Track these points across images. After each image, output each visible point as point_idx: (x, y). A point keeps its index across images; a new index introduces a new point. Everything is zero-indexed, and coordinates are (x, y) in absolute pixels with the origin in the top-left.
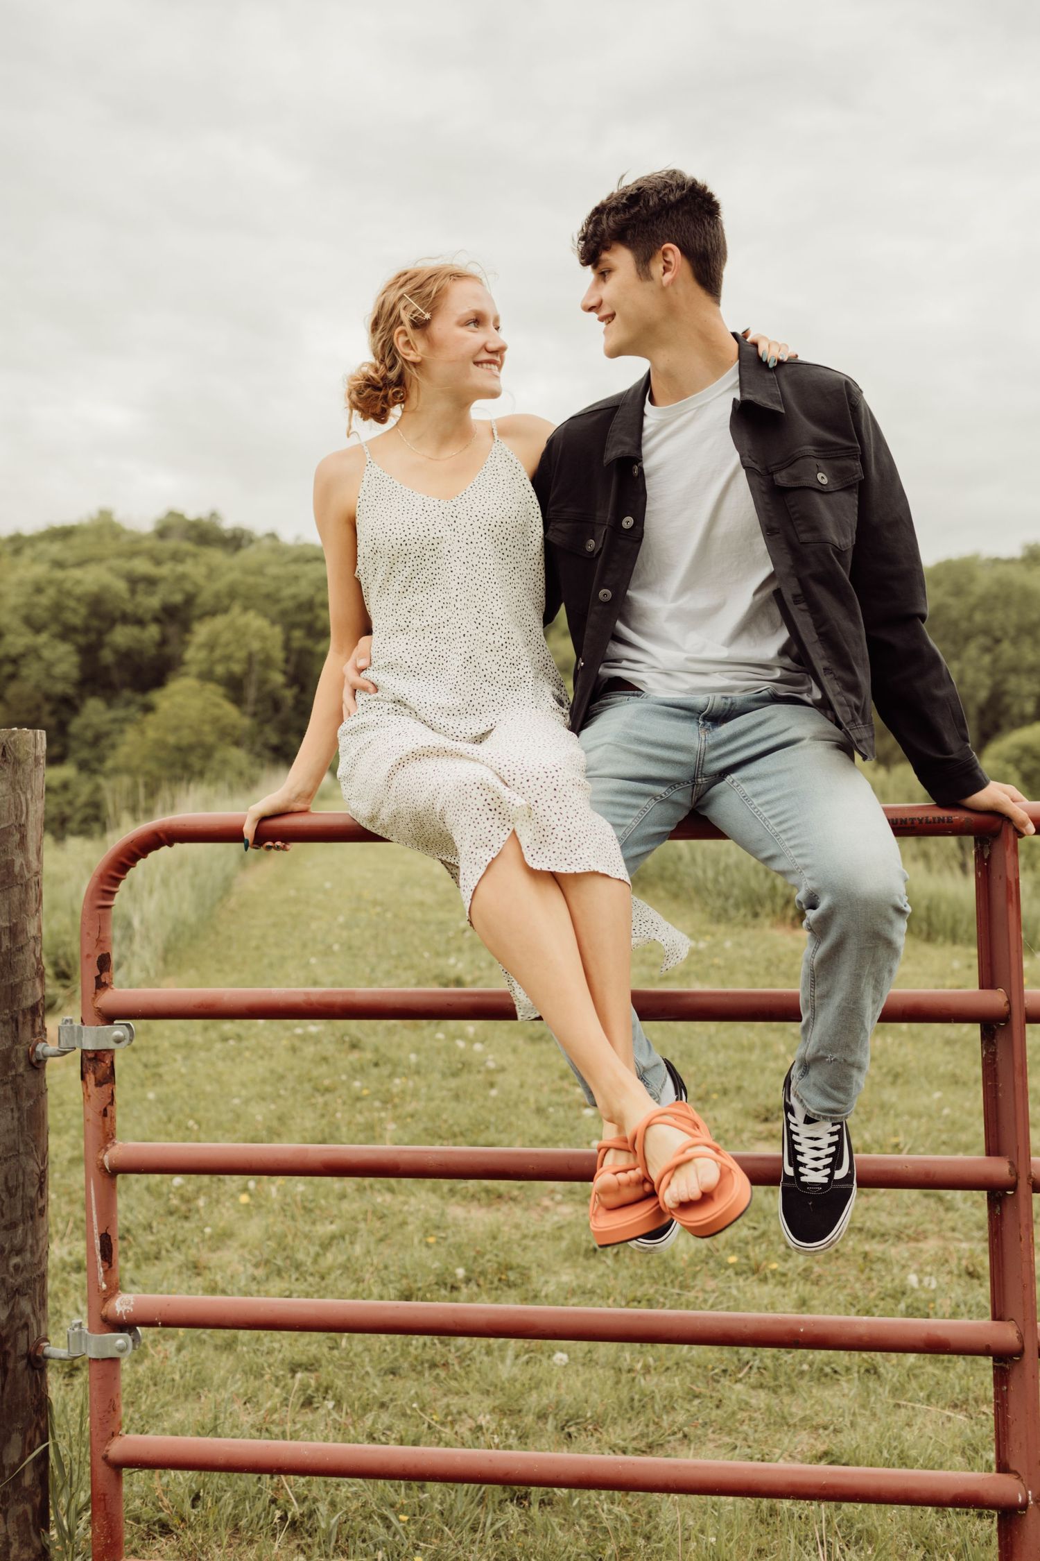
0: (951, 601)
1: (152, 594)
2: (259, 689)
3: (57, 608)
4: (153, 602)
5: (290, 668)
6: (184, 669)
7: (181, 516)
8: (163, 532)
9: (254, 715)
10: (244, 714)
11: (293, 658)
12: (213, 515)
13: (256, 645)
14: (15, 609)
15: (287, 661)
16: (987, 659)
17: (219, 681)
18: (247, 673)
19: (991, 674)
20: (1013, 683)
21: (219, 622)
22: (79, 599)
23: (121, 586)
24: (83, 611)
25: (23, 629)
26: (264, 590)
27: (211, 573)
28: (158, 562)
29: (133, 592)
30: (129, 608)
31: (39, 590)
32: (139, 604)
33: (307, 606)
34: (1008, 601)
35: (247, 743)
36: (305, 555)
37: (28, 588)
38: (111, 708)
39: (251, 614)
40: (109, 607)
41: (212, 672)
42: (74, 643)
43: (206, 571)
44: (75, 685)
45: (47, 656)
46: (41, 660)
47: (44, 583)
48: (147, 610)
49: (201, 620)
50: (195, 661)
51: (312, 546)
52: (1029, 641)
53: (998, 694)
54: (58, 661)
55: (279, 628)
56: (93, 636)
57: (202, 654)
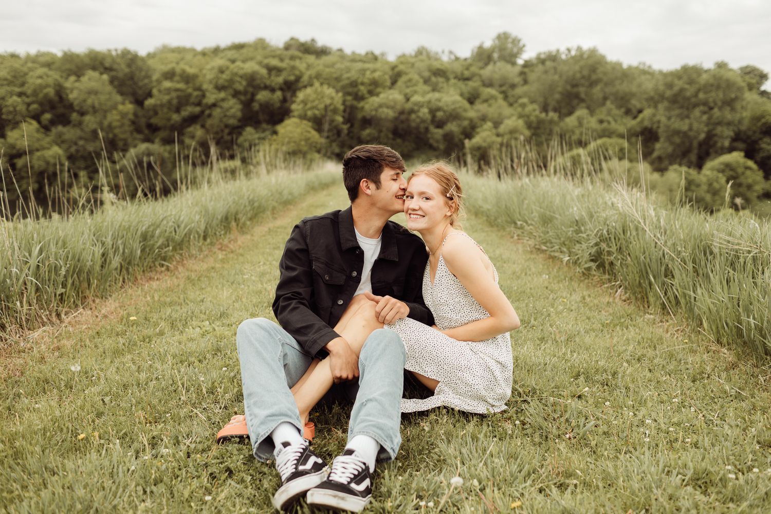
0: (687, 86)
1: (278, 76)
2: (330, 124)
3: (231, 81)
4: (280, 80)
5: (346, 115)
6: (291, 114)
7: (297, 40)
8: (287, 47)
9: (328, 137)
10: (321, 136)
11: (348, 110)
12: (313, 40)
13: (328, 102)
14: (210, 82)
15: (344, 111)
16: (705, 117)
17: (309, 120)
18: (324, 116)
19: (707, 125)
20: (719, 130)
21: (309, 90)
22: (241, 77)
23: (264, 72)
24: (244, 83)
25: (213, 91)
26: (335, 76)
27: (309, 67)
28: (282, 60)
29: (269, 75)
30: (268, 83)
31: (221, 71)
32: (273, 81)
33: (354, 84)
34: (718, 87)
35: (323, 151)
36: (355, 59)
37: (216, 71)
38: (257, 132)
39: (325, 87)
40: (258, 82)
41: (306, 115)
42: (239, 99)
43: (306, 65)
44: (239, 120)
45: (225, 105)
46: (221, 107)
47: (224, 69)
48: (276, 84)
49: (300, 89)
50: (297, 110)
51: (359, 55)
52: (728, 108)
53: (710, 136)
54: (231, 108)
55: (340, 94)
56: (249, 96)
57: (301, 106)
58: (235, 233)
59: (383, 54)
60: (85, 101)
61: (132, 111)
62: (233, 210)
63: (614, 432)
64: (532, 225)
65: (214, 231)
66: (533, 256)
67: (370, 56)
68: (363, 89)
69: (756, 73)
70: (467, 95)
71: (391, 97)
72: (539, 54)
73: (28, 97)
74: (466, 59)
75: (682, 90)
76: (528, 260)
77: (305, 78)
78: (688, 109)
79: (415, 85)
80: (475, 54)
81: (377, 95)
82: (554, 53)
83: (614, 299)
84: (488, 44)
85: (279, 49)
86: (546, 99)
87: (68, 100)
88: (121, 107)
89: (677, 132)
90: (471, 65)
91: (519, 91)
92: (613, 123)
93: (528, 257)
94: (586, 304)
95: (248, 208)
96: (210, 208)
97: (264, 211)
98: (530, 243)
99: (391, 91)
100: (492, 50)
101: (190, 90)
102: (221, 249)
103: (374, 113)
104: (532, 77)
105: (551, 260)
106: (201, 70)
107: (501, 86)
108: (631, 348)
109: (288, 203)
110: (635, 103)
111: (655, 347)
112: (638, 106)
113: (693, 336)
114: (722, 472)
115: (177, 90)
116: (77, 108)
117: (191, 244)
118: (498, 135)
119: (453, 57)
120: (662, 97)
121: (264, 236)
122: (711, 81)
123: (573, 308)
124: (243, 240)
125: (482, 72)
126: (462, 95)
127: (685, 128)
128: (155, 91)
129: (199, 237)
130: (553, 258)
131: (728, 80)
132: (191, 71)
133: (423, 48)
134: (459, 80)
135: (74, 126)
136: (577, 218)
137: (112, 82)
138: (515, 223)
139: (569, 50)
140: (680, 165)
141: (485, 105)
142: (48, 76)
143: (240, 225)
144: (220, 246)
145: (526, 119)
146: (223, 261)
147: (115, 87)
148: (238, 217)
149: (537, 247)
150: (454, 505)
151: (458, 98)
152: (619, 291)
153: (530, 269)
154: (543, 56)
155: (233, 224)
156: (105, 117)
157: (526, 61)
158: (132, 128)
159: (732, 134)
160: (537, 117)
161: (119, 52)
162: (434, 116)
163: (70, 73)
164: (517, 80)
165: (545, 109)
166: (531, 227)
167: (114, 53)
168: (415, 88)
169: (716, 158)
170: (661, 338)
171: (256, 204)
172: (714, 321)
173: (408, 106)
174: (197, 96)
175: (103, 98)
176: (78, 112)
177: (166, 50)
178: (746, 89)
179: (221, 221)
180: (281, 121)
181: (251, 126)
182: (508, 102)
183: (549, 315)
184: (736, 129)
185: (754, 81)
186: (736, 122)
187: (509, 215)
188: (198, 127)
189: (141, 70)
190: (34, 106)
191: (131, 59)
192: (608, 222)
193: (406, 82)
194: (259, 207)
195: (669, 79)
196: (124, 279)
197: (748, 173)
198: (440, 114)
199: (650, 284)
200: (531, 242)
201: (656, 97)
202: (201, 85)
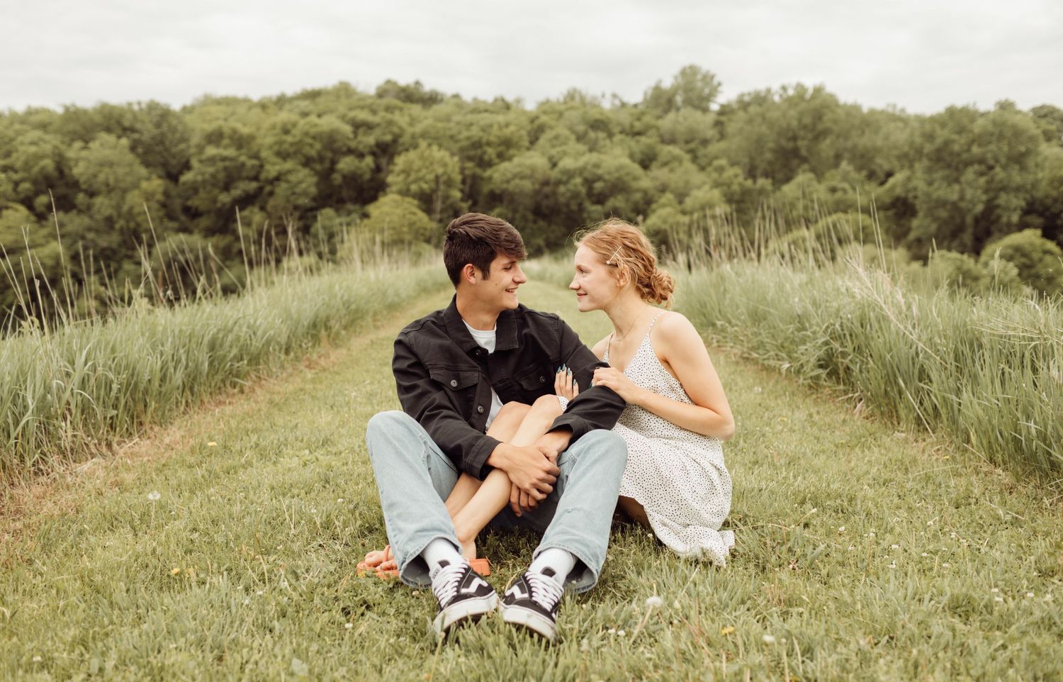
0: (955, 137)
1: (368, 135)
2: (443, 202)
3: (299, 144)
4: (370, 140)
5: (467, 189)
6: (388, 190)
7: (395, 84)
8: (381, 94)
9: (438, 220)
10: (431, 219)
11: (469, 181)
12: (417, 83)
13: (440, 171)
14: (270, 147)
15: (464, 182)
16: (982, 180)
17: (414, 196)
18: (434, 191)
19: (986, 191)
20: (1003, 199)
21: (412, 155)
22: (314, 138)
23: (347, 129)
24: (318, 146)
25: (275, 159)
26: (449, 133)
27: (413, 121)
28: (374, 112)
29: (355, 133)
30: (353, 144)
31: (286, 131)
32: (360, 142)
33: (477, 145)
34: (1001, 137)
35: (434, 241)
36: (478, 108)
37: (278, 130)
38: (339, 216)
39: (435, 148)
40: (339, 144)
41: (408, 190)
42: (312, 169)
43: (409, 120)
44: (314, 199)
45: (293, 178)
46: (288, 182)
47: (289, 126)
48: (365, 147)
49: (399, 154)
50: (396, 183)
51: (484, 102)
52: (1017, 167)
53: (991, 207)
54: (300, 182)
55: (456, 159)
56: (327, 165)
57: (401, 178)
58: (324, 346)
59: (518, 101)
60: (95, 176)
61: (161, 189)
62: (323, 315)
63: (851, 562)
64: (737, 325)
65: (298, 343)
66: (739, 369)
67: (500, 103)
68: (491, 152)
69: (1056, 115)
70: (638, 156)
71: (528, 162)
72: (743, 95)
73: (16, 172)
74: (636, 106)
75: (947, 143)
76: (733, 373)
77: (406, 139)
78: (957, 169)
79: (564, 143)
80: (648, 97)
81: (510, 159)
82: (763, 94)
83: (853, 415)
84: (667, 83)
85: (370, 97)
86: (752, 159)
87: (73, 176)
88: (144, 185)
89: (942, 203)
90: (643, 113)
91: (713, 148)
92: (850, 192)
93: (733, 369)
94: (813, 424)
95: (343, 312)
96: (293, 311)
97: (362, 318)
98: (735, 351)
99: (531, 153)
100: (675, 91)
101: (243, 158)
102: (309, 367)
103: (505, 186)
104: (731, 128)
105: (764, 373)
106: (258, 129)
107: (687, 142)
108: (874, 470)
109: (393, 308)
110: (882, 163)
111: (907, 469)
112: (886, 167)
113: (957, 456)
114: (987, 597)
115: (224, 159)
116: (84, 187)
117: (271, 358)
118: (684, 213)
119: (617, 102)
120: (919, 152)
121: (366, 350)
122: (990, 128)
123: (796, 428)
124: (337, 355)
125: (660, 123)
126: (632, 156)
127: (954, 197)
128: (195, 163)
129: (280, 349)
130: (768, 369)
131: (1014, 127)
132: (245, 130)
133: (575, 90)
134: (627, 134)
135: (80, 212)
136: (799, 313)
137: (133, 149)
138: (714, 325)
139: (784, 88)
140: (949, 250)
141: (666, 170)
142: (45, 142)
143: (332, 335)
144: (307, 363)
145: (725, 188)
146: (313, 381)
147: (138, 155)
148: (329, 324)
149: (745, 355)
150: (650, 636)
151: (626, 161)
152: (859, 406)
153: (736, 384)
154: (747, 99)
155: (323, 333)
156: (123, 198)
157: (723, 106)
158: (161, 213)
159: (1023, 204)
160: (740, 184)
161: (144, 106)
162: (590, 189)
163: (73, 136)
164: (711, 133)
165: (752, 173)
166: (736, 328)
167: (136, 107)
168: (564, 148)
169: (1000, 238)
170: (914, 461)
171: (353, 307)
172: (985, 433)
173: (554, 174)
174: (253, 166)
175: (121, 171)
176: (86, 192)
177: (209, 101)
178: (1041, 138)
179: (309, 328)
180: (374, 198)
181: (331, 206)
182: (699, 165)
183: (764, 435)
184: (1028, 196)
185: (1053, 128)
186: (1029, 187)
187: (704, 316)
188: (256, 209)
189: (173, 130)
190: (25, 186)
191: (161, 115)
192: (841, 314)
193: (550, 140)
194: (357, 311)
195: (928, 128)
196: (187, 402)
197: (1048, 259)
198: (598, 186)
199: (900, 393)
200: (737, 350)
201: (912, 153)
202: (259, 151)
